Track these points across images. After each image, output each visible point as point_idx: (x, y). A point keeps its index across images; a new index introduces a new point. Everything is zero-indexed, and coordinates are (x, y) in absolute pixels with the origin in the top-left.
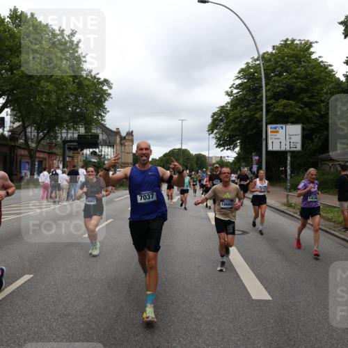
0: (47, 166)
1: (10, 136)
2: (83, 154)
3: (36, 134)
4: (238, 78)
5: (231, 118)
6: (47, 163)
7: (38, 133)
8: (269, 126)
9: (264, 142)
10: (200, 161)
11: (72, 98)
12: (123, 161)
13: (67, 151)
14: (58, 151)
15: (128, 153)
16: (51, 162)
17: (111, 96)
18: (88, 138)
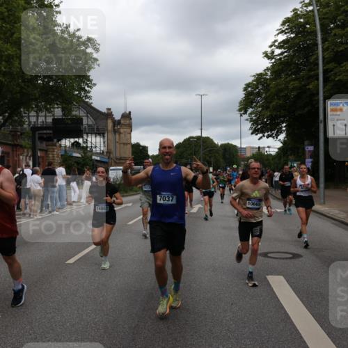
0: (11, 164)
2: (60, 146)
4: (282, 32)
5: (272, 90)
6: (11, 161)
8: (329, 102)
9: (321, 126)
10: (229, 154)
12: (118, 155)
13: (38, 143)
14: (26, 142)
15: (124, 144)
16: (16, 158)
17: (98, 63)
18: (67, 123)
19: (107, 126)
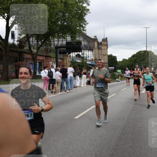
1: (19, 45)
2: (70, 56)
3: (36, 42)
6: (45, 64)
7: (38, 42)
11: (61, 14)
13: (59, 55)
14: (52, 55)
15: (104, 55)
16: (47, 63)
17: (89, 11)
18: (74, 45)
19: (94, 45)
